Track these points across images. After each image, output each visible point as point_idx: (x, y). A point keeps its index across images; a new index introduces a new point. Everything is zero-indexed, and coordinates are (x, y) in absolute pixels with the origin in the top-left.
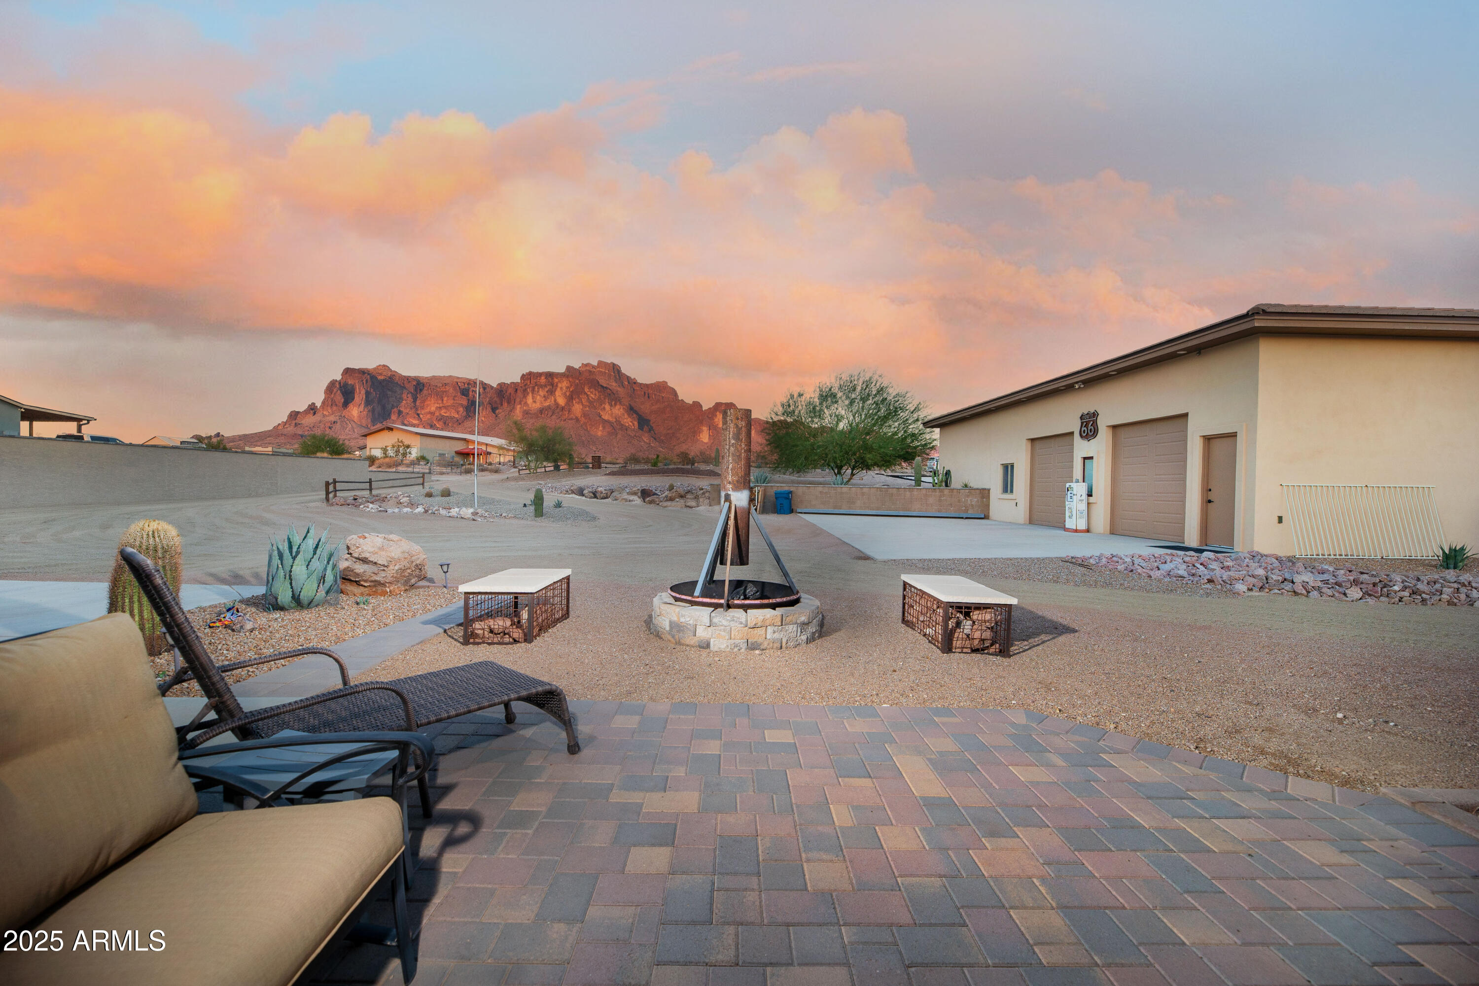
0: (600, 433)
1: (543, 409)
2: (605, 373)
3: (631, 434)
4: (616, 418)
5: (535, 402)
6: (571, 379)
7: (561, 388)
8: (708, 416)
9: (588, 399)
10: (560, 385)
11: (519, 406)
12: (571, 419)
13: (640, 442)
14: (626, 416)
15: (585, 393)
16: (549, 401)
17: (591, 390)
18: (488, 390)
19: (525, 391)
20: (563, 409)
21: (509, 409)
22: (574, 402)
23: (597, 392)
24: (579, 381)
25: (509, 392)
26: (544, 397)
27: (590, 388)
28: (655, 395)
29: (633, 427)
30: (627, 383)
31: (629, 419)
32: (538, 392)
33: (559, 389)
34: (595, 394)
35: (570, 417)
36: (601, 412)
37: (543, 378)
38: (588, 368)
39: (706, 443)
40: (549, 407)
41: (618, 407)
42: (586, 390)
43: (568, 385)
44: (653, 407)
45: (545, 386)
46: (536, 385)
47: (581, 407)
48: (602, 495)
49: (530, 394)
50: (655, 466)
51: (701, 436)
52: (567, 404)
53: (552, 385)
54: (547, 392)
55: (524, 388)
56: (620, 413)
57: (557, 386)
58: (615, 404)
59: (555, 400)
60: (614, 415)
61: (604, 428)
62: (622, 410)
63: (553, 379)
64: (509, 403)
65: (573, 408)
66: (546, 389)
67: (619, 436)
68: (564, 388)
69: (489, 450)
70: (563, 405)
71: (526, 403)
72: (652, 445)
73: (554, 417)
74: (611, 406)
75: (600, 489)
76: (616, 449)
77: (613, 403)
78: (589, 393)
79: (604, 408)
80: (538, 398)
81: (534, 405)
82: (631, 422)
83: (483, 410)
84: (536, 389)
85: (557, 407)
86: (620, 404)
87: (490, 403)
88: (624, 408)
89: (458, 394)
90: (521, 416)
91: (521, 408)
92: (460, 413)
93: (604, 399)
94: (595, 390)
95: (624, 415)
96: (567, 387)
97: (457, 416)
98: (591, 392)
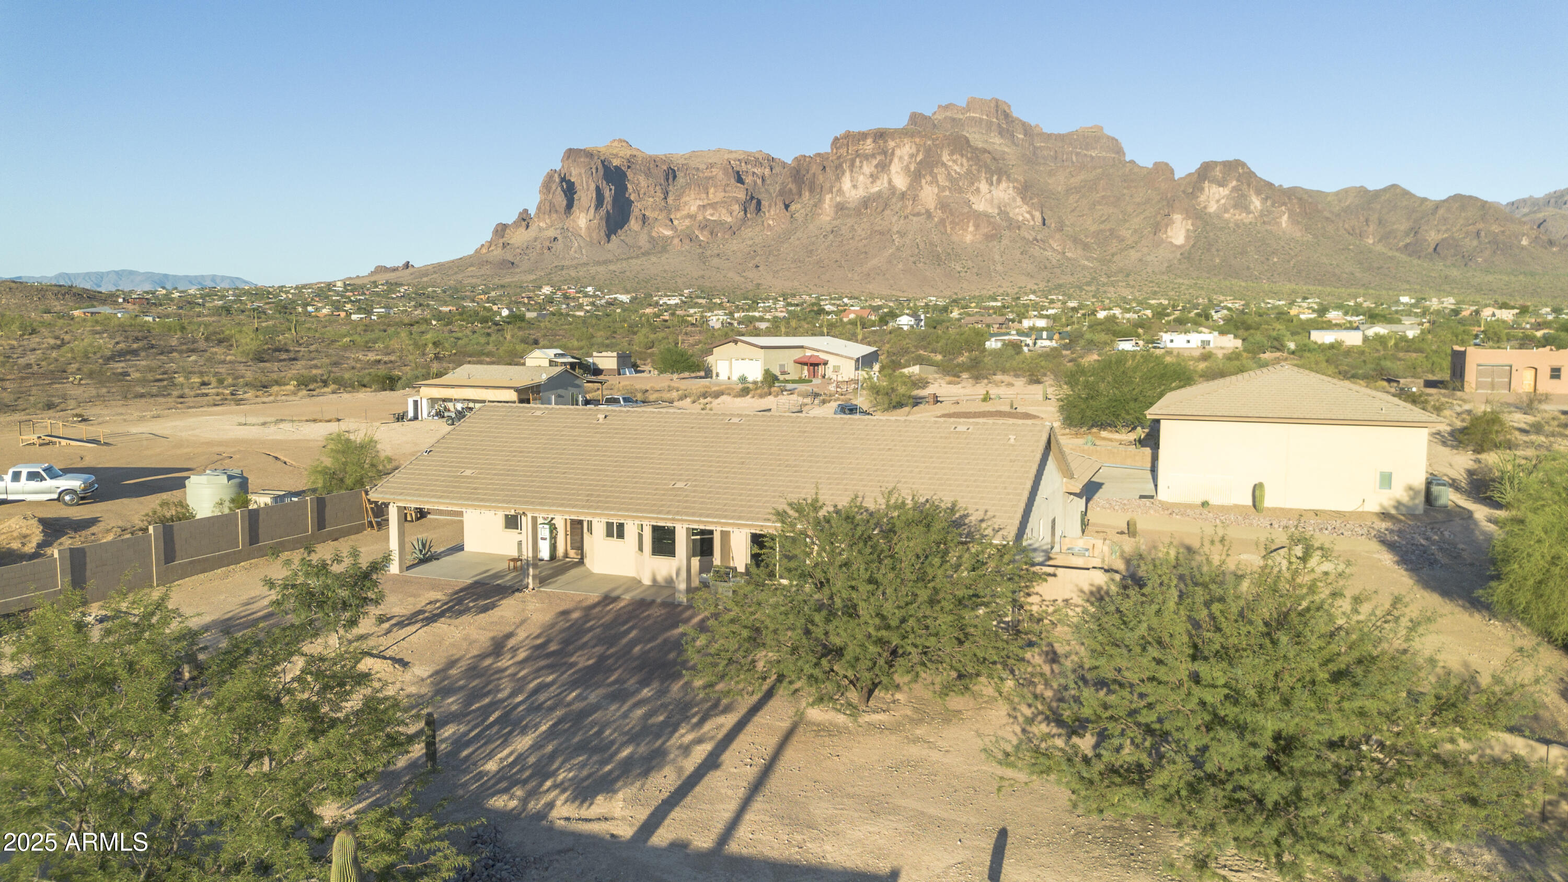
0: (969, 238)
1: (869, 199)
2: (981, 120)
3: (1027, 236)
4: (999, 208)
5: (855, 187)
6: (917, 140)
7: (901, 158)
8: (1184, 192)
9: (949, 174)
10: (898, 152)
11: (828, 197)
12: (918, 214)
13: (1045, 250)
14: (1019, 202)
15: (944, 165)
16: (879, 183)
17: (954, 157)
18: (777, 170)
19: (839, 167)
20: (903, 195)
21: (811, 202)
22: (923, 181)
23: (964, 161)
24: (934, 140)
25: (811, 172)
26: (872, 176)
27: (952, 153)
28: (1077, 154)
29: (1032, 223)
30: (1021, 136)
31: (1025, 208)
32: (861, 167)
33: (896, 160)
34: (962, 165)
35: (916, 210)
36: (972, 198)
37: (869, 141)
38: (949, 114)
39: (1179, 247)
40: (879, 194)
41: (1004, 185)
42: (945, 158)
43: (914, 150)
44: (1072, 180)
45: (873, 156)
46: (858, 156)
47: (936, 190)
49: (848, 174)
51: (1169, 233)
52: (910, 187)
53: (885, 153)
54: (876, 166)
55: (837, 162)
56: (1006, 197)
57: (893, 154)
58: (999, 181)
59: (890, 181)
60: (996, 201)
61: (977, 227)
62: (1011, 191)
63: (886, 142)
64: (811, 190)
65: (922, 195)
66: (875, 162)
67: (1005, 242)
68: (906, 158)
70: (904, 189)
71: (840, 191)
72: (1069, 255)
73: (887, 212)
74: (991, 184)
76: (999, 267)
77: (995, 178)
78: (950, 163)
79: (978, 190)
80: (861, 178)
81: (854, 192)
82: (1028, 212)
83: (770, 206)
84: (858, 163)
85: (894, 194)
86: (1008, 179)
87: (781, 193)
88: (1014, 187)
89: (733, 181)
90: (832, 214)
91: (831, 199)
92: (735, 214)
93: (979, 171)
94: (962, 156)
95: (1014, 200)
96: (912, 156)
97: (729, 220)
98: (955, 161)
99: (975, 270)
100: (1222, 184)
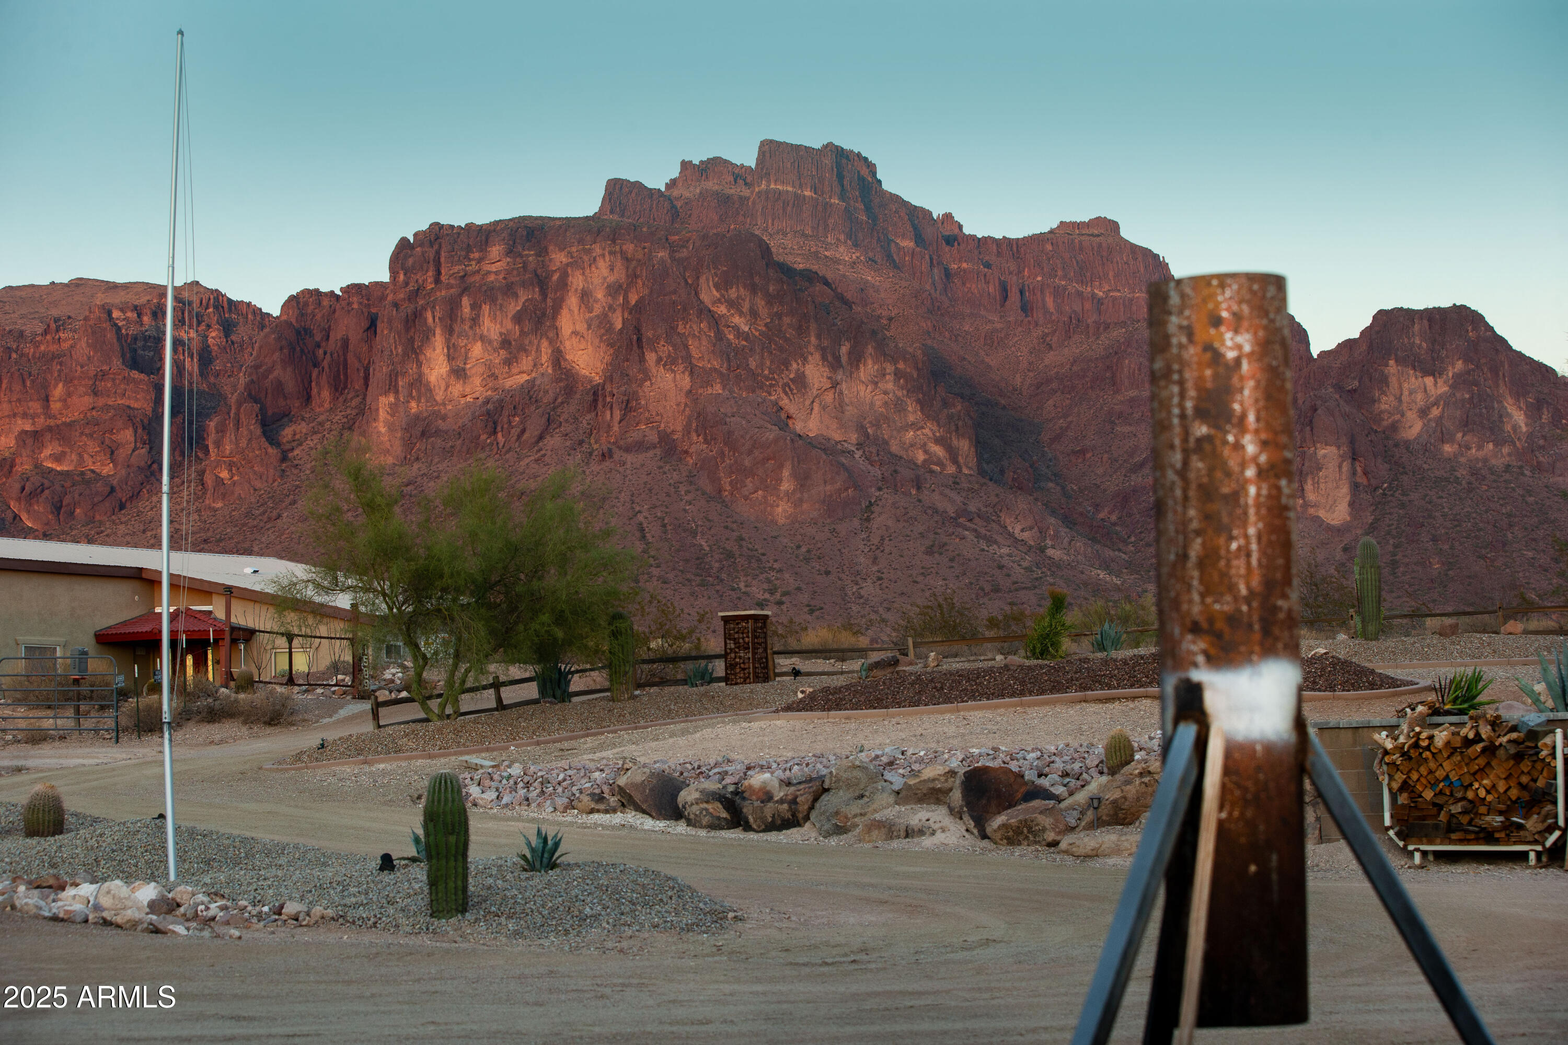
0: (782, 510)
1: (500, 405)
2: (799, 200)
3: (942, 504)
4: (861, 429)
5: (459, 373)
6: (629, 248)
7: (585, 296)
8: (1339, 388)
9: (720, 336)
10: (577, 281)
11: (385, 402)
12: (640, 446)
13: (990, 541)
14: (913, 413)
15: (705, 313)
16: (526, 362)
17: (733, 293)
18: (242, 332)
19: (413, 320)
20: (596, 396)
21: (338, 417)
22: (651, 357)
23: (760, 303)
24: (673, 249)
25: (337, 335)
26: (506, 343)
27: (724, 284)
28: (1058, 293)
29: (951, 469)
30: (907, 244)
31: (929, 429)
32: (475, 321)
33: (573, 301)
34: (754, 314)
35: (634, 436)
36: (785, 402)
37: (496, 251)
38: (711, 185)
39: (1339, 531)
40: (529, 393)
41: (868, 369)
42: (708, 294)
43: (619, 275)
44: (1050, 358)
45: (509, 290)
46: (465, 290)
47: (686, 381)
48: (769, 810)
49: (439, 341)
50: (1043, 654)
51: (1311, 496)
52: (615, 371)
53: (541, 281)
54: (518, 319)
55: (408, 308)
56: (879, 400)
57: (563, 284)
58: (856, 358)
59: (558, 358)
60: (850, 411)
61: (803, 480)
62: (889, 384)
63: (543, 252)
64: (339, 386)
65: (648, 392)
66: (514, 307)
67: (882, 520)
68: (600, 295)
69: (243, 616)
70: (597, 379)
71: (419, 385)
72: (1054, 553)
73: (553, 441)
74: (835, 364)
75: (758, 779)
76: (869, 589)
77: (844, 350)
78: (722, 310)
79: (801, 381)
80: (477, 350)
81: (457, 389)
82: (937, 441)
83: (221, 430)
84: (466, 309)
85: (569, 391)
86: (884, 353)
87: (253, 395)
88: (898, 374)
89: (117, 363)
90: (398, 449)
91: (394, 408)
92: (122, 454)
93: (801, 330)
94: (753, 289)
95: (899, 407)
96: (614, 290)
97: (107, 469)
98: (733, 304)
99: (804, 598)
100: (1431, 369)
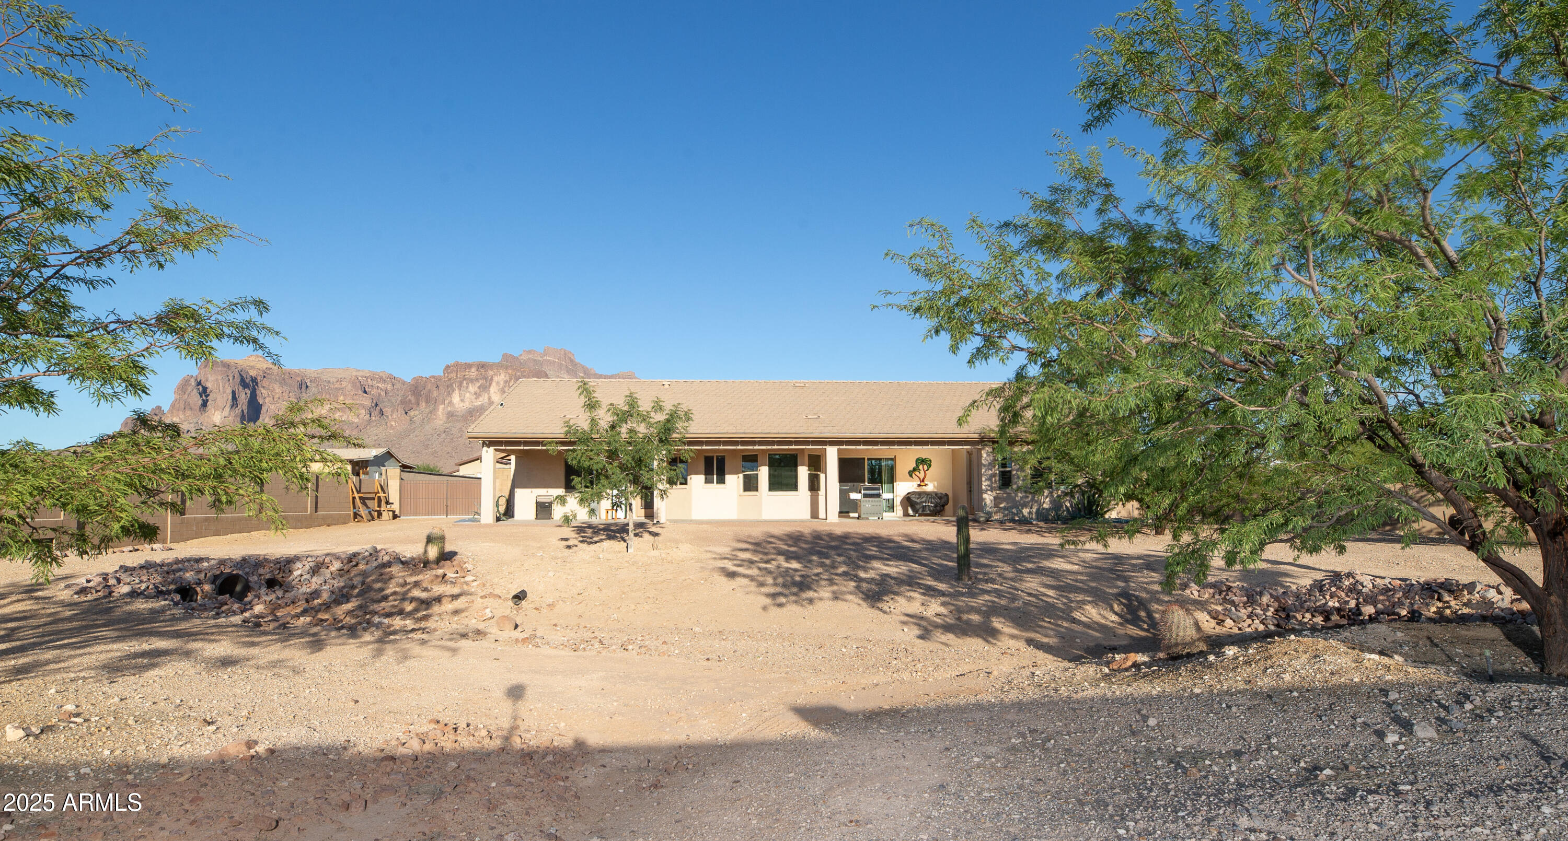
1: (474, 410)
2: (554, 362)
5: (462, 401)
6: (510, 371)
7: (498, 383)
10: (496, 379)
11: (441, 407)
16: (481, 399)
18: (398, 386)
19: (450, 386)
21: (427, 410)
24: (521, 372)
25: (427, 389)
26: (475, 394)
30: (582, 375)
32: (467, 387)
33: (494, 384)
37: (473, 370)
38: (531, 356)
43: (507, 378)
45: (477, 380)
46: (465, 379)
49: (457, 391)
53: (486, 379)
54: (479, 387)
55: (449, 383)
57: (492, 379)
59: (490, 398)
63: (486, 371)
64: (427, 402)
66: (478, 384)
68: (501, 383)
71: (450, 403)
80: (468, 395)
81: (462, 404)
83: (392, 412)
84: (465, 383)
87: (403, 402)
89: (359, 392)
90: (445, 419)
91: (444, 409)
92: (361, 416)
96: (506, 382)
